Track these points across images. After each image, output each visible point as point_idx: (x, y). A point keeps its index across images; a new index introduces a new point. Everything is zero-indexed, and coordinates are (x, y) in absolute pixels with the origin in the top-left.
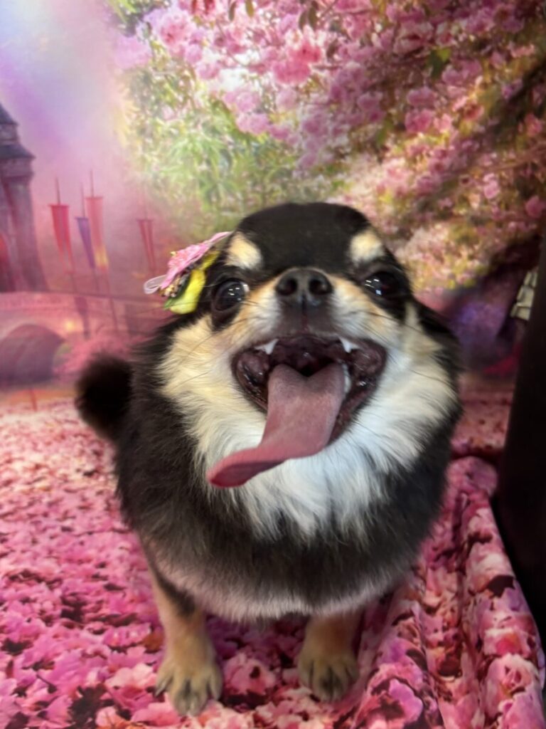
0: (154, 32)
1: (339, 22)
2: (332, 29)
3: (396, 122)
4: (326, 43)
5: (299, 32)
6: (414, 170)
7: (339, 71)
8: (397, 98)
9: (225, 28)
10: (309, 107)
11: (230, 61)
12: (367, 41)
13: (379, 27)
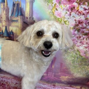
9: (82, 41)
11: (82, 45)
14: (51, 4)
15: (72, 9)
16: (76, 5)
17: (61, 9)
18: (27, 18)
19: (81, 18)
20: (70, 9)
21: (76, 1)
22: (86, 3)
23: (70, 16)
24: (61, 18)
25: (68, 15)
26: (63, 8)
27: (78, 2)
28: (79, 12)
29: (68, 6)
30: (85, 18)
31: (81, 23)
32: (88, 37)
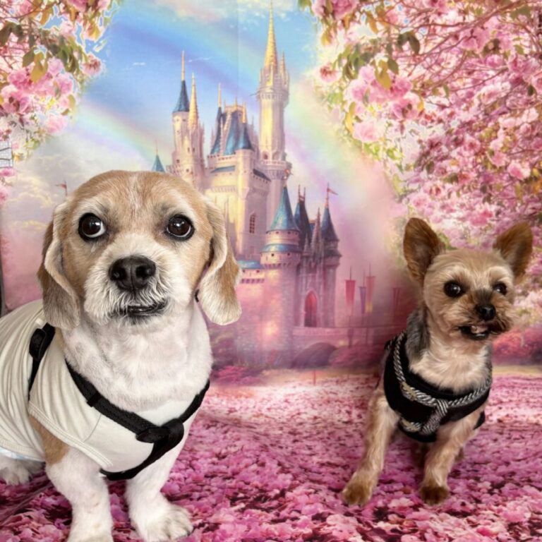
0: (411, 201)
1: (501, 202)
2: (498, 204)
4: (495, 210)
5: (482, 205)
7: (500, 222)
9: (446, 202)
10: (486, 236)
11: (448, 216)
12: (514, 210)
13: (519, 204)
14: (339, 107)
15: (406, 110)
16: (414, 100)
17: (371, 116)
18: (266, 157)
19: (434, 132)
20: (398, 111)
21: (412, 88)
22: (441, 90)
23: (402, 133)
24: (375, 143)
25: (396, 130)
26: (376, 114)
27: (417, 89)
28: (427, 117)
29: (391, 104)
30: (444, 132)
31: (437, 145)
32: (463, 187)
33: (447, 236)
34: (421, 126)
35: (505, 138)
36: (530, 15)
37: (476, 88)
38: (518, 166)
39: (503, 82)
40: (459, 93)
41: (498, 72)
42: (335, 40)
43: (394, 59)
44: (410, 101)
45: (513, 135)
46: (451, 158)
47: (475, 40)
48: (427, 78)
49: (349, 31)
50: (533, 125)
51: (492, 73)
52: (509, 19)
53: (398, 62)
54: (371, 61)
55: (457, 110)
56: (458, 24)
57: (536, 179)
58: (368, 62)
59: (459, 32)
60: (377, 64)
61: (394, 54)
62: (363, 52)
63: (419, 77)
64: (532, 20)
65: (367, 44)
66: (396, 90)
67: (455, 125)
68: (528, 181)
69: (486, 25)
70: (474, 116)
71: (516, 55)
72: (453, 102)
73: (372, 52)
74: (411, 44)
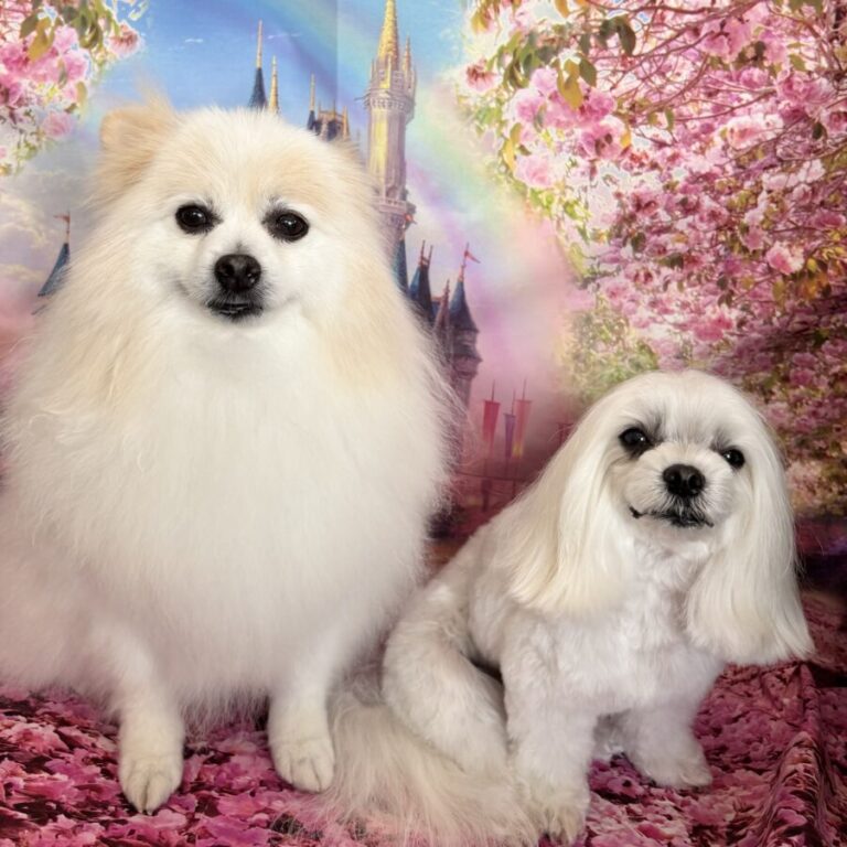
0: (602, 289)
1: (749, 306)
2: (743, 309)
3: (782, 374)
4: (737, 318)
5: (717, 307)
6: (795, 413)
7: (745, 338)
8: (785, 357)
9: (658, 296)
10: (718, 359)
11: (659, 319)
12: (769, 321)
13: (778, 314)
14: (494, 130)
15: (601, 143)
16: (617, 128)
17: (544, 147)
19: (642, 182)
20: (589, 143)
21: (615, 109)
22: (662, 117)
23: (591, 179)
24: (547, 189)
25: (583, 173)
26: (554, 145)
27: (623, 111)
28: (633, 158)
29: (579, 132)
30: (661, 185)
31: (648, 205)
32: (689, 275)
33: (653, 350)
34: (622, 170)
35: (768, 207)
36: (822, 8)
37: (719, 118)
38: (786, 252)
39: (766, 114)
40: (690, 124)
41: (757, 96)
42: (495, 24)
43: (591, 61)
44: (611, 130)
45: (781, 201)
46: (676, 231)
47: (726, 40)
48: (640, 96)
49: (519, 11)
50: (815, 187)
51: (747, 97)
52: (785, 9)
53: (598, 67)
54: (553, 60)
55: (683, 151)
56: (701, 11)
57: (811, 275)
58: (547, 62)
59: (702, 22)
60: (562, 67)
61: (592, 52)
62: (540, 45)
63: (628, 93)
64: (825, 16)
65: (548, 33)
66: (588, 111)
67: (679, 175)
68: (796, 277)
69: (748, 15)
70: (716, 165)
71: (791, 70)
72: (677, 138)
73: (555, 45)
74: (620, 37)
